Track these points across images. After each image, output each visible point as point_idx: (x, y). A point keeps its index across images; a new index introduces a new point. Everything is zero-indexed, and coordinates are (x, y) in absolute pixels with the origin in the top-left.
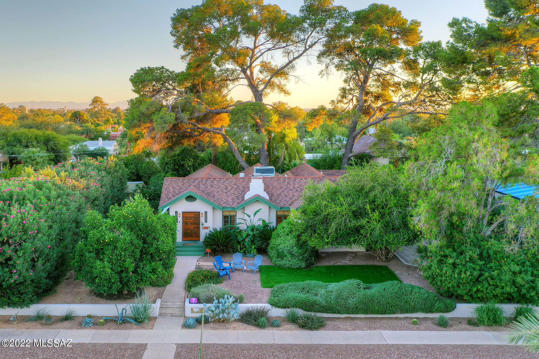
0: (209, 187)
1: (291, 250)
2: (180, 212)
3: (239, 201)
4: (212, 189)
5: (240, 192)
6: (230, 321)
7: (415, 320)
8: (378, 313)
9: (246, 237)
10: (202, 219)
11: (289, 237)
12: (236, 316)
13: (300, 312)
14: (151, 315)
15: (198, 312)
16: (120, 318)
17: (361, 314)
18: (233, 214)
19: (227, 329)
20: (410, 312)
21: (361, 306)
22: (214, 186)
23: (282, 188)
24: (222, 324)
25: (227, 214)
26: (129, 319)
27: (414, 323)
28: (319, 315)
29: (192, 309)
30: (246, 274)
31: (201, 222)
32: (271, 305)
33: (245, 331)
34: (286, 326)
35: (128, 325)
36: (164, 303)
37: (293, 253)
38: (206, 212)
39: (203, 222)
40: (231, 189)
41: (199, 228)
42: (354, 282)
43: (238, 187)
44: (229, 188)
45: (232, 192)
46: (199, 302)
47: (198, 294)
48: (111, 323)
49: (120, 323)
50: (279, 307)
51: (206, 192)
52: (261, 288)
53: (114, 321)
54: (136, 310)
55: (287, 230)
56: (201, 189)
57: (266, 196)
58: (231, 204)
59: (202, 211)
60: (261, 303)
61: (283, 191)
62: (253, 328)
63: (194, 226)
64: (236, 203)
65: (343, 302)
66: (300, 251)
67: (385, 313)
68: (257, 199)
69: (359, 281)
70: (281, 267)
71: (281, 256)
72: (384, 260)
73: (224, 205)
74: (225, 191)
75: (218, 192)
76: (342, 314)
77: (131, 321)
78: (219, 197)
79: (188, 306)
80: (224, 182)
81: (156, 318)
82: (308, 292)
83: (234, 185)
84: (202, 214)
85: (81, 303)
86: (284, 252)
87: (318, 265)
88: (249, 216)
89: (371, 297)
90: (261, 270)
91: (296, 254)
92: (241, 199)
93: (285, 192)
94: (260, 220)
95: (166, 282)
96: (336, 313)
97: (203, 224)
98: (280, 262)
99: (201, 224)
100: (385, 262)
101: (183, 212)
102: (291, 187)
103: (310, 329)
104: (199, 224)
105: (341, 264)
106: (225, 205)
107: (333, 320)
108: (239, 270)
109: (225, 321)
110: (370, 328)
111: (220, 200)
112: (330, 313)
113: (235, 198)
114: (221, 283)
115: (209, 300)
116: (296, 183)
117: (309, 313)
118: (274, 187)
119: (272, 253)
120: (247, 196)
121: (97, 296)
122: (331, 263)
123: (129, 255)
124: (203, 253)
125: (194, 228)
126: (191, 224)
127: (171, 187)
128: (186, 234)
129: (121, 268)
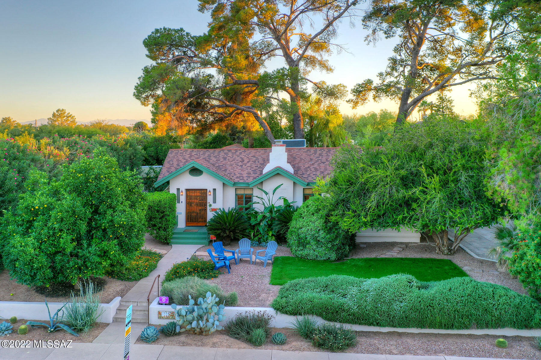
0: (222, 160)
1: (317, 235)
2: (183, 189)
3: (256, 175)
4: (224, 162)
5: (259, 166)
6: (210, 333)
7: (501, 340)
8: (440, 327)
9: (261, 221)
10: (210, 199)
11: (314, 218)
12: (218, 326)
13: (319, 322)
14: (100, 320)
15: (167, 318)
16: (51, 324)
17: (413, 327)
18: (248, 192)
19: (203, 345)
20: (492, 327)
21: (413, 315)
22: (228, 158)
23: (311, 160)
24: (199, 337)
25: (241, 192)
26: (61, 326)
27: (501, 345)
28: (347, 327)
29: (159, 313)
30: (253, 267)
31: (208, 202)
32: (275, 309)
33: (229, 350)
34: (294, 343)
35: (60, 335)
36: (124, 303)
37: (318, 239)
38: (214, 190)
39: (211, 203)
40: (248, 162)
41: (206, 210)
42: (403, 277)
43: (257, 159)
44: (246, 160)
45: (248, 164)
47: (171, 291)
48: (39, 331)
49: (51, 332)
50: (286, 313)
51: (217, 165)
52: (268, 285)
53: (45, 328)
54: (75, 313)
55: (312, 209)
56: (211, 161)
57: (290, 169)
58: (245, 179)
59: (210, 188)
60: (263, 306)
61: (313, 164)
62: (243, 345)
63: (200, 208)
64: (252, 178)
65: (385, 308)
66: (328, 236)
67: (452, 327)
68: (278, 173)
69: (410, 277)
71: (302, 243)
72: (446, 252)
73: (236, 180)
74: (240, 164)
75: (231, 165)
76: (384, 326)
77: (66, 328)
78: (232, 171)
79: (155, 308)
80: (241, 153)
81: (108, 325)
82: (333, 291)
83: (253, 158)
84: (210, 192)
85: (11, 300)
86: (306, 238)
87: (354, 257)
88: (267, 194)
89: (429, 302)
90: (276, 262)
91: (323, 240)
92: (258, 173)
93: (316, 165)
94: (280, 198)
96: (374, 325)
97: (210, 205)
98: (301, 252)
99: (208, 204)
100: (447, 254)
101: (187, 190)
102: (324, 159)
103: (331, 349)
104: (206, 205)
105: (386, 257)
106: (238, 179)
107: (369, 337)
108: (246, 262)
109: (204, 333)
110: (427, 352)
111: (233, 175)
112: (365, 324)
113: (252, 172)
114: (215, 277)
115: (184, 301)
116: (330, 155)
117: (332, 324)
118: (301, 159)
119: (292, 239)
120: (267, 169)
121: (37, 291)
122: (373, 256)
123: (68, 230)
124: (206, 241)
125: (200, 210)
126: (197, 205)
127: (175, 160)
128: (191, 218)
129: (57, 248)
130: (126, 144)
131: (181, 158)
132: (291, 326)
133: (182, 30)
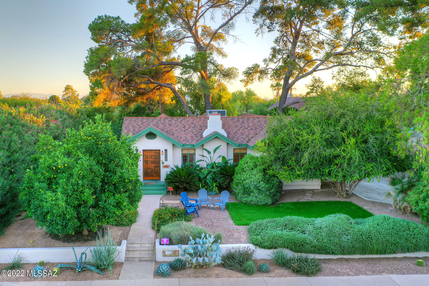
0: (168, 126)
1: (258, 185)
2: (141, 149)
3: (198, 138)
4: (170, 128)
5: (198, 131)
6: (211, 266)
7: (420, 260)
8: (377, 253)
9: (208, 174)
10: (162, 158)
11: (255, 171)
12: (219, 260)
13: (289, 254)
14: (117, 260)
15: (170, 256)
16: (78, 266)
17: (358, 254)
18: (192, 152)
19: (209, 276)
20: (412, 252)
21: (357, 245)
22: (172, 125)
23: (237, 126)
24: (201, 270)
25: (186, 152)
26: (89, 267)
27: (419, 264)
28: (311, 256)
29: (164, 252)
30: (214, 212)
31: (161, 160)
32: (254, 245)
33: (231, 279)
34: (277, 271)
35: (89, 274)
36: (130, 245)
37: (260, 188)
38: (166, 150)
39: (164, 161)
40: (189, 128)
41: (159, 167)
43: (195, 125)
44: (187, 127)
45: (190, 130)
46: (171, 243)
47: (169, 233)
48: (68, 271)
49: (79, 272)
50: (264, 247)
51: (165, 130)
52: (235, 226)
53: (72, 269)
54: (97, 254)
55: (251, 165)
56: (160, 127)
57: (224, 133)
58: (190, 141)
59: (162, 149)
60: (241, 242)
61: (239, 130)
62: (240, 275)
63: (154, 165)
64: (195, 141)
66: (267, 186)
67: (385, 253)
68: (216, 136)
70: (248, 204)
71: (247, 191)
72: (345, 196)
73: (184, 142)
74: (183, 129)
75: (177, 130)
76: (337, 254)
77: (92, 268)
78: (178, 135)
79: (159, 248)
80: (181, 121)
81: (122, 264)
82: (292, 229)
83: (192, 124)
84: (162, 152)
85: (33, 247)
86: (250, 188)
87: (284, 201)
88: (209, 153)
90: (227, 207)
91: (263, 189)
92: (199, 137)
93: (241, 130)
94: (220, 156)
95: (131, 221)
96: (330, 254)
97: (163, 163)
98: (246, 199)
99: (161, 162)
100: (346, 198)
101: (144, 151)
102: (246, 126)
103: (307, 274)
104: (159, 162)
105: (305, 201)
106: (185, 142)
107: (326, 263)
108: (205, 207)
109: (205, 267)
110: (374, 272)
111: (179, 138)
112: (324, 253)
113: (194, 136)
114: (190, 221)
115: (183, 241)
116: (250, 122)
117: (299, 254)
118: (229, 126)
119: (237, 189)
120: (205, 134)
121: (53, 238)
122: (295, 200)
123: (88, 185)
124: (165, 192)
125: (154, 167)
126: (152, 162)
127: (130, 126)
128: (147, 173)
129: (79, 201)
130: (78, 113)
131: (135, 125)
132: (269, 258)
133: (118, 18)
